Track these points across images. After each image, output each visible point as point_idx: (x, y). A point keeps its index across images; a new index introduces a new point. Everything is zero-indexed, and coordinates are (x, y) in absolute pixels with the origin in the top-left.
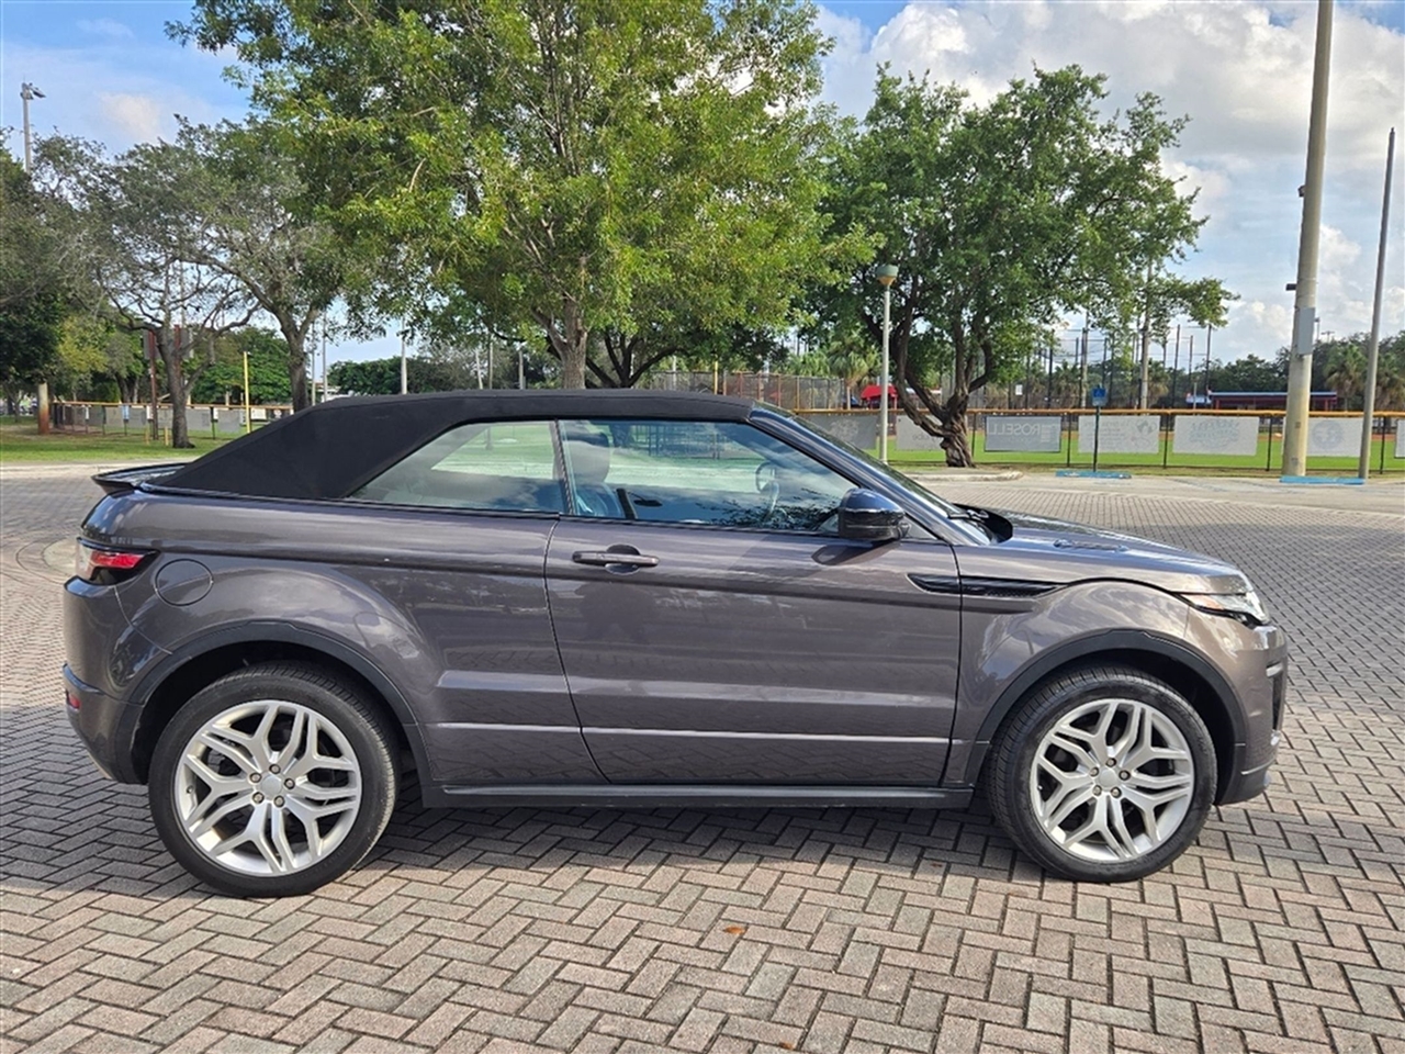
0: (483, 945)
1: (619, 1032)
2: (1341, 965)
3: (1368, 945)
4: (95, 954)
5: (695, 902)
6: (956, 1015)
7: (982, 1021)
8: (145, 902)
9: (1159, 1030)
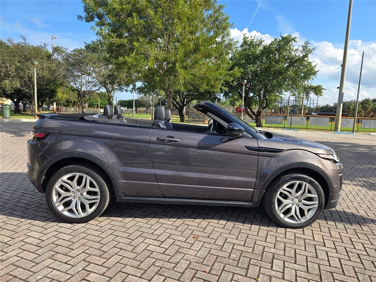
0: (129, 239)
1: (161, 265)
2: (358, 254)
3: (365, 249)
4: (27, 237)
5: (186, 229)
6: (253, 265)
7: (260, 267)
8: (44, 223)
9: (309, 272)
